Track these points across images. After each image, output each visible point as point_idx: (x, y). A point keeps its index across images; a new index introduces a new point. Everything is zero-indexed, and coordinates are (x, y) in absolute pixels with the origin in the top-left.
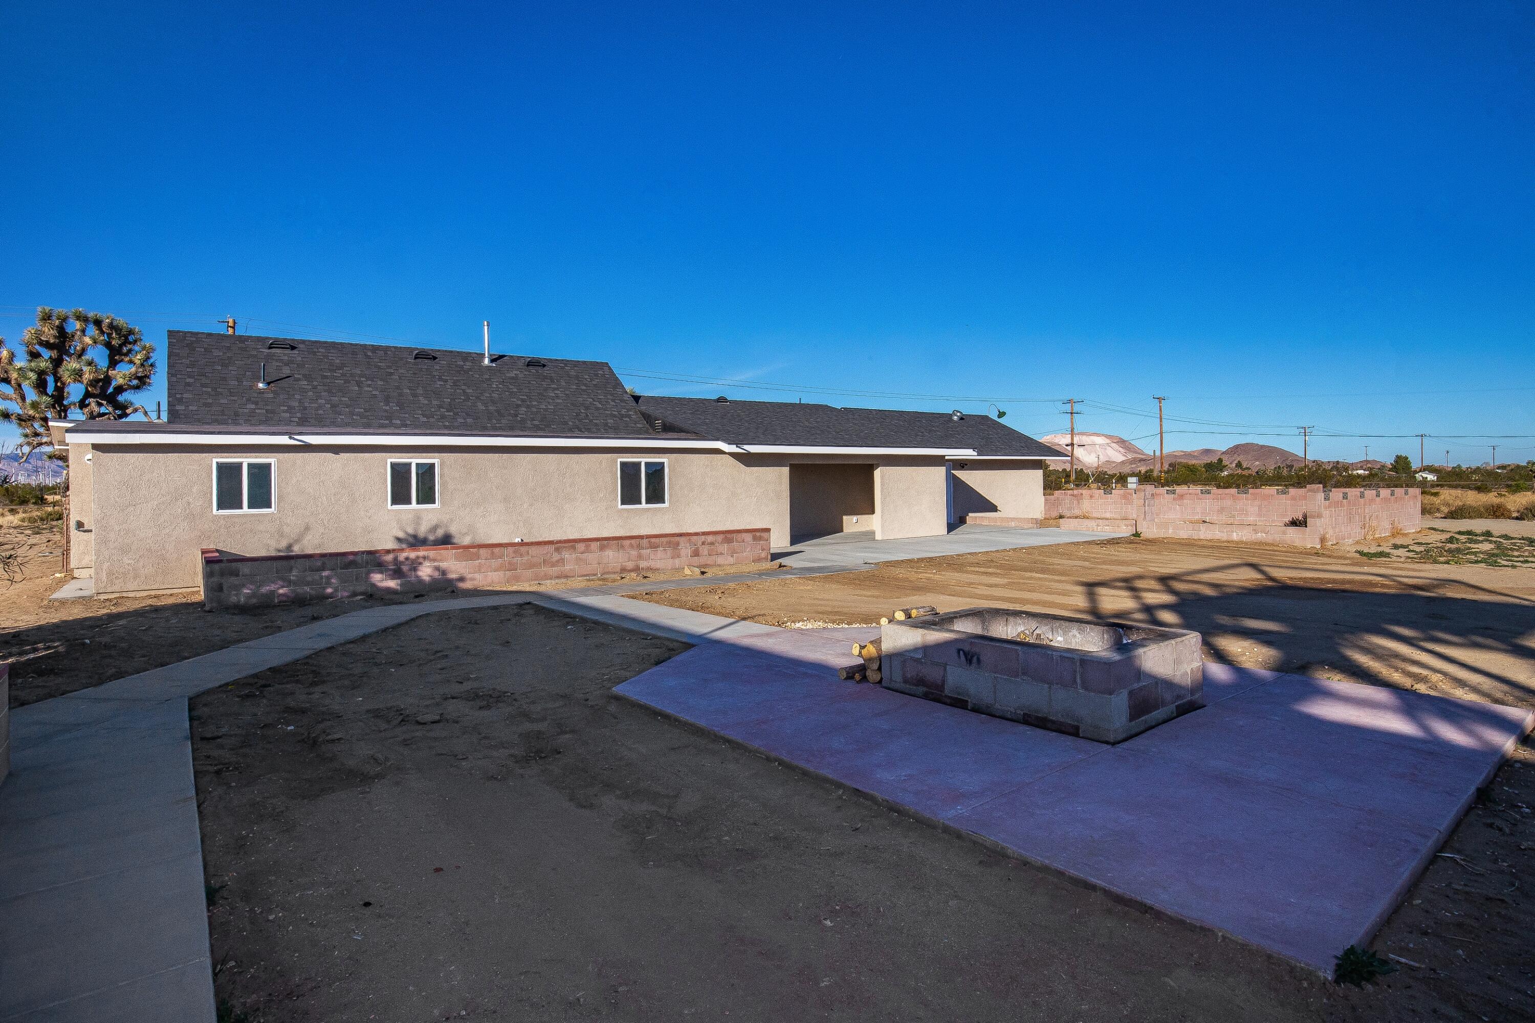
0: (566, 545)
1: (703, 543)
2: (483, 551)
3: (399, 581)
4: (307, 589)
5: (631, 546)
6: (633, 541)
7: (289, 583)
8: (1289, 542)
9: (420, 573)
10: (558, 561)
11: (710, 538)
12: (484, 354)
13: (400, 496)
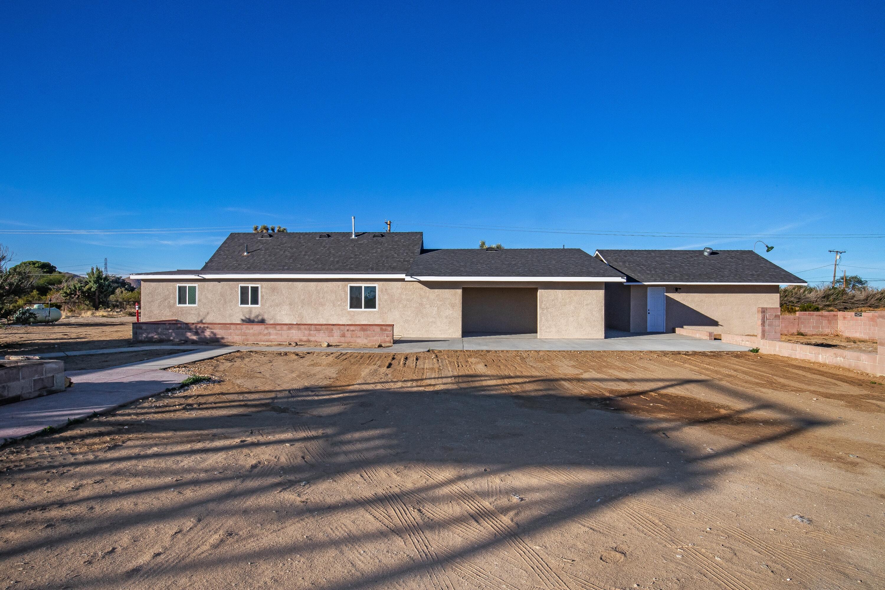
0: (271, 326)
1: (348, 330)
2: (232, 326)
3: (198, 337)
4: (164, 337)
5: (305, 329)
6: (306, 327)
7: (158, 334)
8: (862, 369)
9: (206, 334)
10: (267, 334)
11: (352, 328)
12: (352, 233)
13: (244, 301)
